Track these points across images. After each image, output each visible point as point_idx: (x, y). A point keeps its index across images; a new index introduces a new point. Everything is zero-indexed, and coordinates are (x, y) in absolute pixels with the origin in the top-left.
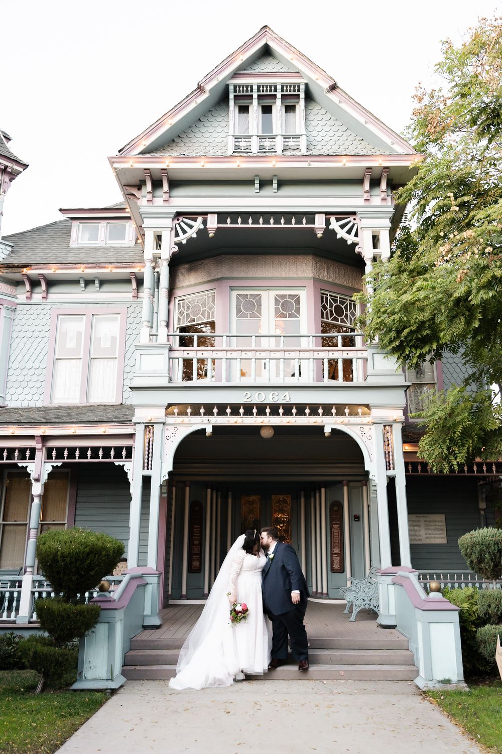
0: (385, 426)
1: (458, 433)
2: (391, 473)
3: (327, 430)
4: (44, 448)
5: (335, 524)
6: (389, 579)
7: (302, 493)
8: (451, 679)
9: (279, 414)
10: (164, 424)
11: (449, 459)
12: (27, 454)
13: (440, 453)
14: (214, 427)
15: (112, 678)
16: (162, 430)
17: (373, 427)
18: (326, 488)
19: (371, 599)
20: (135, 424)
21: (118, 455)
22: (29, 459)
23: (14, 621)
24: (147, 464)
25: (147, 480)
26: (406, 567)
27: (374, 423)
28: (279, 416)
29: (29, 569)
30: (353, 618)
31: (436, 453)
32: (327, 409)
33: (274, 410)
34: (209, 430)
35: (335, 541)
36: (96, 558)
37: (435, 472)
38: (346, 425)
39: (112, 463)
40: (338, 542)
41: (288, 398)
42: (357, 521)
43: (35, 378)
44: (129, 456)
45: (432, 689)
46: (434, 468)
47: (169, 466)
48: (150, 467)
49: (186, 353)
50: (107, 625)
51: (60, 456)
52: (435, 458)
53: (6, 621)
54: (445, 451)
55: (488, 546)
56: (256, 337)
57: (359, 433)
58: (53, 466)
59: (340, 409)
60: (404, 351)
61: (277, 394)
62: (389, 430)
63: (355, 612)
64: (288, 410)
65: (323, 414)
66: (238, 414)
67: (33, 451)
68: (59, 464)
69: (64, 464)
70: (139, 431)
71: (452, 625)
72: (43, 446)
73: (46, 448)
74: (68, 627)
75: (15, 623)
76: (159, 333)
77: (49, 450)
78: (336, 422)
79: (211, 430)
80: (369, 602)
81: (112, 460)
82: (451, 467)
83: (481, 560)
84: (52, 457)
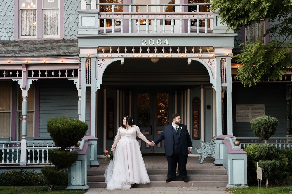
0: (222, 58)
1: (257, 67)
2: (224, 85)
3: (189, 61)
4: (27, 71)
5: (195, 111)
6: (220, 141)
7: (176, 92)
8: (242, 184)
9: (162, 52)
10: (97, 57)
11: (252, 79)
12: (17, 73)
13: (248, 76)
14: (125, 59)
15: (84, 184)
16: (96, 61)
17: (215, 59)
18: (190, 89)
19: (212, 152)
20: (80, 58)
21: (70, 75)
22: (18, 77)
23: (18, 164)
24: (88, 80)
25: (88, 89)
26: (230, 135)
27: (216, 57)
28: (162, 53)
29: (24, 137)
30: (201, 162)
31: (246, 76)
32: (189, 49)
33: (160, 49)
34: (122, 61)
35: (195, 121)
36: (78, 131)
37: (245, 86)
38: (200, 58)
39: (67, 79)
40: (197, 122)
41: (167, 43)
42: (208, 109)
43: (7, 22)
44: (76, 75)
45: (232, 188)
46: (244, 85)
47: (100, 82)
48: (89, 82)
49: (108, 15)
50: (80, 162)
51: (36, 75)
52: (245, 79)
53: (14, 164)
54: (251, 75)
55: (263, 125)
56: (148, 5)
57: (207, 63)
58: (32, 81)
59: (197, 50)
60: (230, 22)
61: (161, 40)
62: (224, 61)
63: (202, 159)
64: (167, 49)
65: (187, 52)
66: (139, 52)
67: (20, 72)
68: (36, 80)
69: (39, 79)
70: (83, 62)
71: (243, 160)
72: (26, 69)
73: (28, 70)
74: (66, 161)
75: (19, 165)
76: (92, 4)
77: (30, 72)
78: (194, 56)
79: (123, 61)
80: (210, 154)
81: (66, 77)
82: (253, 84)
83: (259, 131)
84: (32, 76)
